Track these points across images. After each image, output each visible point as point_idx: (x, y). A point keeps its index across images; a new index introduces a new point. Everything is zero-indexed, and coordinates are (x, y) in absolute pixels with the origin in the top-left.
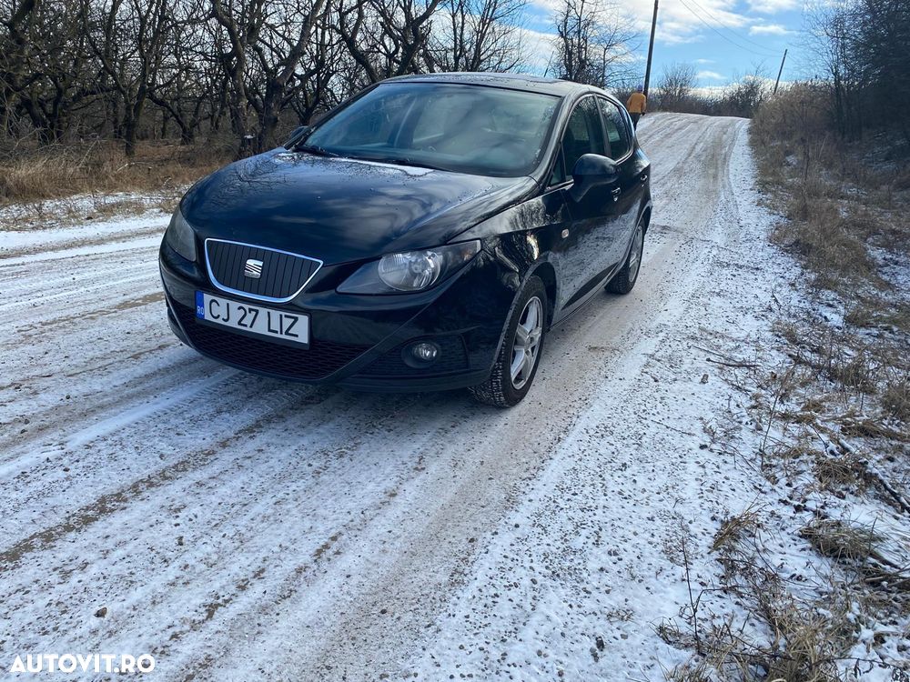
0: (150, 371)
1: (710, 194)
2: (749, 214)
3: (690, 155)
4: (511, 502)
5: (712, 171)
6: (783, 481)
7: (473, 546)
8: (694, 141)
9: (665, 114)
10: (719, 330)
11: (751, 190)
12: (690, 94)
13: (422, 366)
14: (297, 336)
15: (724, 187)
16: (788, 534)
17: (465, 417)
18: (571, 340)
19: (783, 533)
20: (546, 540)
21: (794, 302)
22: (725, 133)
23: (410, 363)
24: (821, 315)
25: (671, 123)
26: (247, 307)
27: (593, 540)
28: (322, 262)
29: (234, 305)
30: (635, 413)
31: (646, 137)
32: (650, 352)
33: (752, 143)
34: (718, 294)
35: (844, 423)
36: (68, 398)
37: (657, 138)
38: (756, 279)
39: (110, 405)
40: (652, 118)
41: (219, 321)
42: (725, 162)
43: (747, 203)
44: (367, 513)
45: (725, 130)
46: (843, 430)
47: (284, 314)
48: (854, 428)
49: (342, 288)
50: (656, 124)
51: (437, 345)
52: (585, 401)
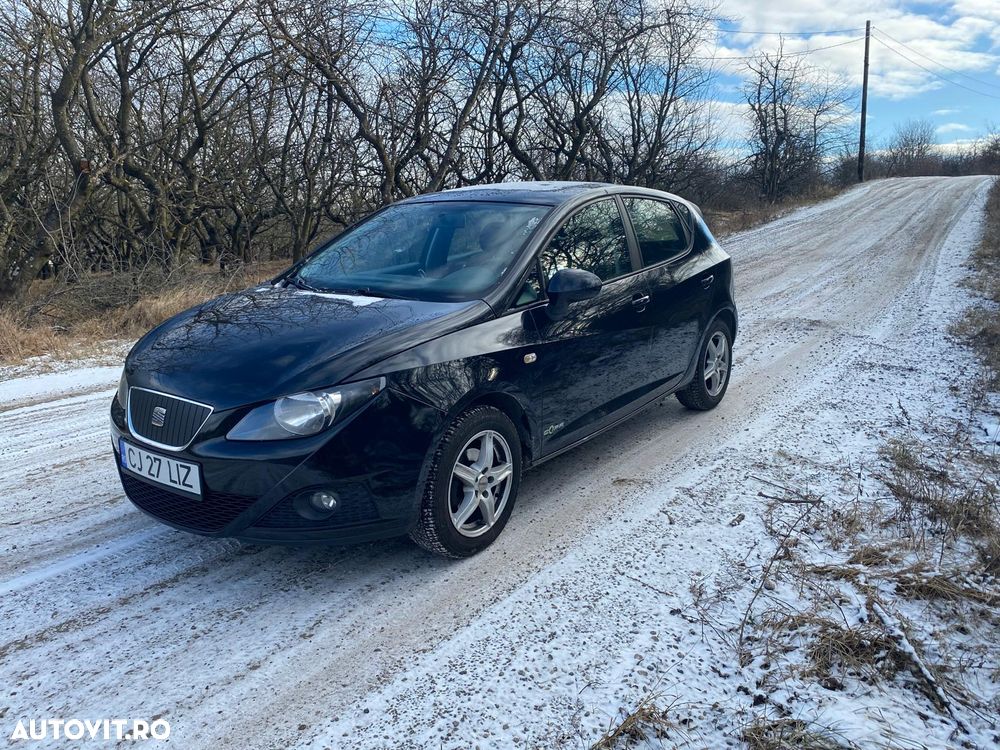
0: (115, 517)
1: (904, 274)
2: (943, 299)
3: (900, 228)
4: (384, 679)
5: (919, 247)
6: (759, 660)
7: (300, 734)
8: (914, 210)
9: (888, 180)
10: (805, 454)
11: (961, 266)
12: (929, 153)
13: (321, 517)
14: (191, 487)
15: (927, 264)
16: (725, 735)
17: (404, 571)
18: (598, 472)
19: (719, 733)
20: (390, 731)
21: (948, 411)
22: (958, 198)
23: (305, 514)
24: (980, 427)
25: (891, 192)
26: (152, 456)
27: (444, 734)
28: (212, 409)
29: (145, 454)
30: (614, 566)
31: (851, 211)
32: (688, 485)
33: (987, 209)
34: (834, 406)
35: (902, 581)
36: (15, 548)
37: (865, 211)
38: (904, 383)
39: (49, 556)
40: (869, 187)
41: (136, 470)
42: (944, 233)
43: (947, 283)
44: (212, 688)
45: (959, 193)
46: (898, 589)
47: (179, 463)
48: (914, 587)
49: (233, 434)
50: (871, 195)
51: (334, 494)
52: (562, 552)
